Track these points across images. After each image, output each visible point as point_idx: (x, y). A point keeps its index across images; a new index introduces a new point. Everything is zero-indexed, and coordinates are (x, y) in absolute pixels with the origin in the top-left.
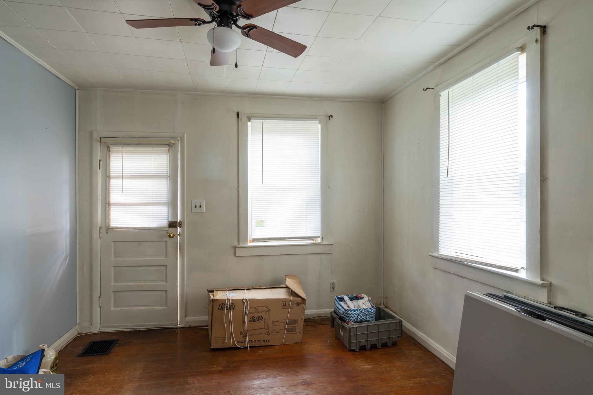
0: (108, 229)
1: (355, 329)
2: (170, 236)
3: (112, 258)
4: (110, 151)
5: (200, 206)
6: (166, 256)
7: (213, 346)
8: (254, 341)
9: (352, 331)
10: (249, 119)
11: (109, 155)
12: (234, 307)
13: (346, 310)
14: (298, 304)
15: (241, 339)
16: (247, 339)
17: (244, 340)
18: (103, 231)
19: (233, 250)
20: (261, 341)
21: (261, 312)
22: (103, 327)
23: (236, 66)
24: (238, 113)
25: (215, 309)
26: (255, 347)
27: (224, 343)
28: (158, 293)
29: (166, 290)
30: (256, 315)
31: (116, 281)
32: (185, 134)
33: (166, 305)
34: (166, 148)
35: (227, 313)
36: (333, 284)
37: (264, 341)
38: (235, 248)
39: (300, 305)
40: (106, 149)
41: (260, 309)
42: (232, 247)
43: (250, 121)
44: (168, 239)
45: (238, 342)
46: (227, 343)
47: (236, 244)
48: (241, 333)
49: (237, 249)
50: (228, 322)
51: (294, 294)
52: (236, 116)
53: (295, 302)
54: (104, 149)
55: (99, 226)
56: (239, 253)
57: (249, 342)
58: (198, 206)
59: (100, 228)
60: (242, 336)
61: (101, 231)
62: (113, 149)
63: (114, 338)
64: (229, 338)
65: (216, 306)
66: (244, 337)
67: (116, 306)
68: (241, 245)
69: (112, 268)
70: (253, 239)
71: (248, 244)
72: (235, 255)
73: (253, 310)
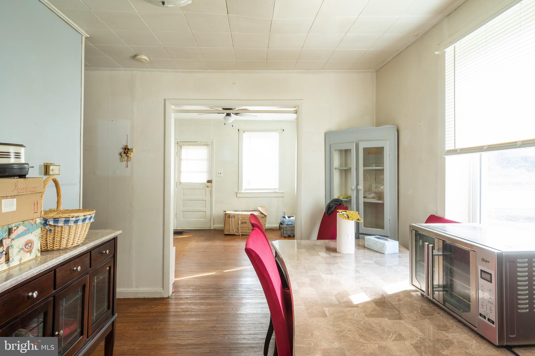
0: (180, 183)
1: (286, 227)
2: (207, 187)
3: (182, 196)
4: (181, 148)
5: (221, 173)
6: (206, 196)
7: (225, 233)
8: (243, 232)
9: (284, 228)
10: (244, 132)
11: (181, 149)
12: (234, 217)
13: (283, 220)
14: (263, 217)
15: (237, 231)
16: (240, 231)
17: (238, 231)
18: (178, 184)
19: (236, 194)
20: (246, 233)
21: (246, 220)
22: (178, 227)
23: (232, 126)
24: (239, 130)
25: (226, 217)
26: (243, 235)
27: (230, 232)
28: (202, 213)
29: (205, 212)
30: (244, 221)
31: (183, 207)
32: (214, 140)
33: (205, 219)
34: (206, 147)
35: (231, 219)
36: (284, 212)
37: (247, 233)
38: (237, 193)
39: (264, 218)
40: (180, 147)
41: (246, 219)
42: (235, 193)
43: (244, 133)
44: (207, 188)
45: (236, 232)
46: (231, 233)
47: (237, 191)
48: (237, 229)
49: (238, 194)
50: (232, 223)
51: (262, 213)
52: (238, 130)
53: (262, 217)
54: (179, 147)
55: (176, 182)
56: (239, 195)
57: (241, 232)
58: (220, 173)
59: (177, 182)
60: (237, 230)
61: (177, 184)
62: (183, 147)
63: (183, 231)
64: (232, 230)
65: (227, 216)
66: (239, 230)
67: (183, 218)
68: (239, 192)
69: (182, 201)
70: (245, 189)
71: (243, 192)
72: (237, 197)
73: (243, 219)
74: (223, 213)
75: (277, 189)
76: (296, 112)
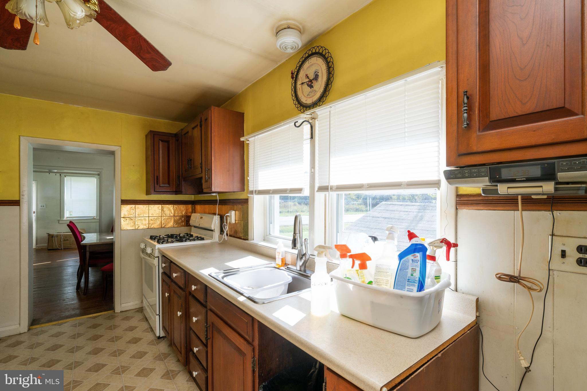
7: (49, 248)
8: (65, 247)
12: (57, 237)
19: (58, 221)
20: (68, 247)
26: (65, 249)
30: (66, 239)
35: (55, 238)
46: (54, 247)
47: (59, 219)
49: (60, 221)
50: (55, 241)
57: (63, 247)
58: (42, 206)
64: (55, 246)
65: (50, 237)
66: (61, 245)
68: (61, 219)
70: (67, 217)
71: (65, 219)
72: (59, 223)
73: (65, 238)
74: (47, 235)
75: (95, 216)
76: (99, 175)
